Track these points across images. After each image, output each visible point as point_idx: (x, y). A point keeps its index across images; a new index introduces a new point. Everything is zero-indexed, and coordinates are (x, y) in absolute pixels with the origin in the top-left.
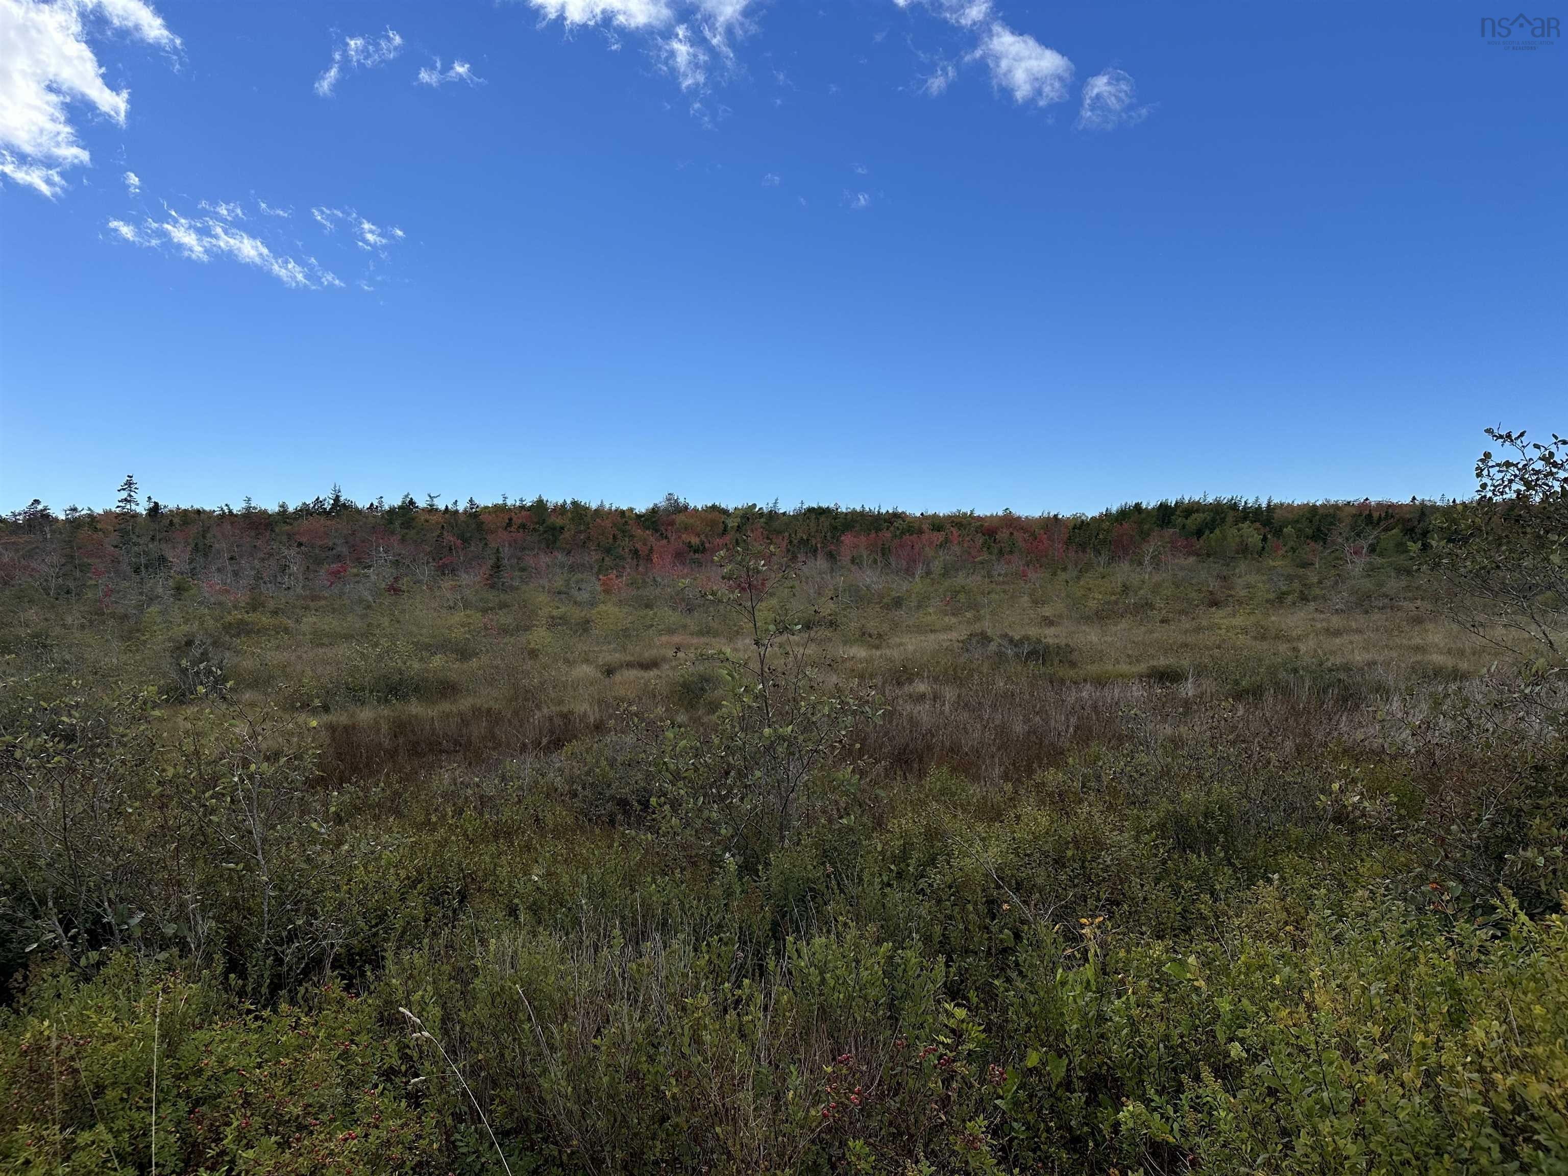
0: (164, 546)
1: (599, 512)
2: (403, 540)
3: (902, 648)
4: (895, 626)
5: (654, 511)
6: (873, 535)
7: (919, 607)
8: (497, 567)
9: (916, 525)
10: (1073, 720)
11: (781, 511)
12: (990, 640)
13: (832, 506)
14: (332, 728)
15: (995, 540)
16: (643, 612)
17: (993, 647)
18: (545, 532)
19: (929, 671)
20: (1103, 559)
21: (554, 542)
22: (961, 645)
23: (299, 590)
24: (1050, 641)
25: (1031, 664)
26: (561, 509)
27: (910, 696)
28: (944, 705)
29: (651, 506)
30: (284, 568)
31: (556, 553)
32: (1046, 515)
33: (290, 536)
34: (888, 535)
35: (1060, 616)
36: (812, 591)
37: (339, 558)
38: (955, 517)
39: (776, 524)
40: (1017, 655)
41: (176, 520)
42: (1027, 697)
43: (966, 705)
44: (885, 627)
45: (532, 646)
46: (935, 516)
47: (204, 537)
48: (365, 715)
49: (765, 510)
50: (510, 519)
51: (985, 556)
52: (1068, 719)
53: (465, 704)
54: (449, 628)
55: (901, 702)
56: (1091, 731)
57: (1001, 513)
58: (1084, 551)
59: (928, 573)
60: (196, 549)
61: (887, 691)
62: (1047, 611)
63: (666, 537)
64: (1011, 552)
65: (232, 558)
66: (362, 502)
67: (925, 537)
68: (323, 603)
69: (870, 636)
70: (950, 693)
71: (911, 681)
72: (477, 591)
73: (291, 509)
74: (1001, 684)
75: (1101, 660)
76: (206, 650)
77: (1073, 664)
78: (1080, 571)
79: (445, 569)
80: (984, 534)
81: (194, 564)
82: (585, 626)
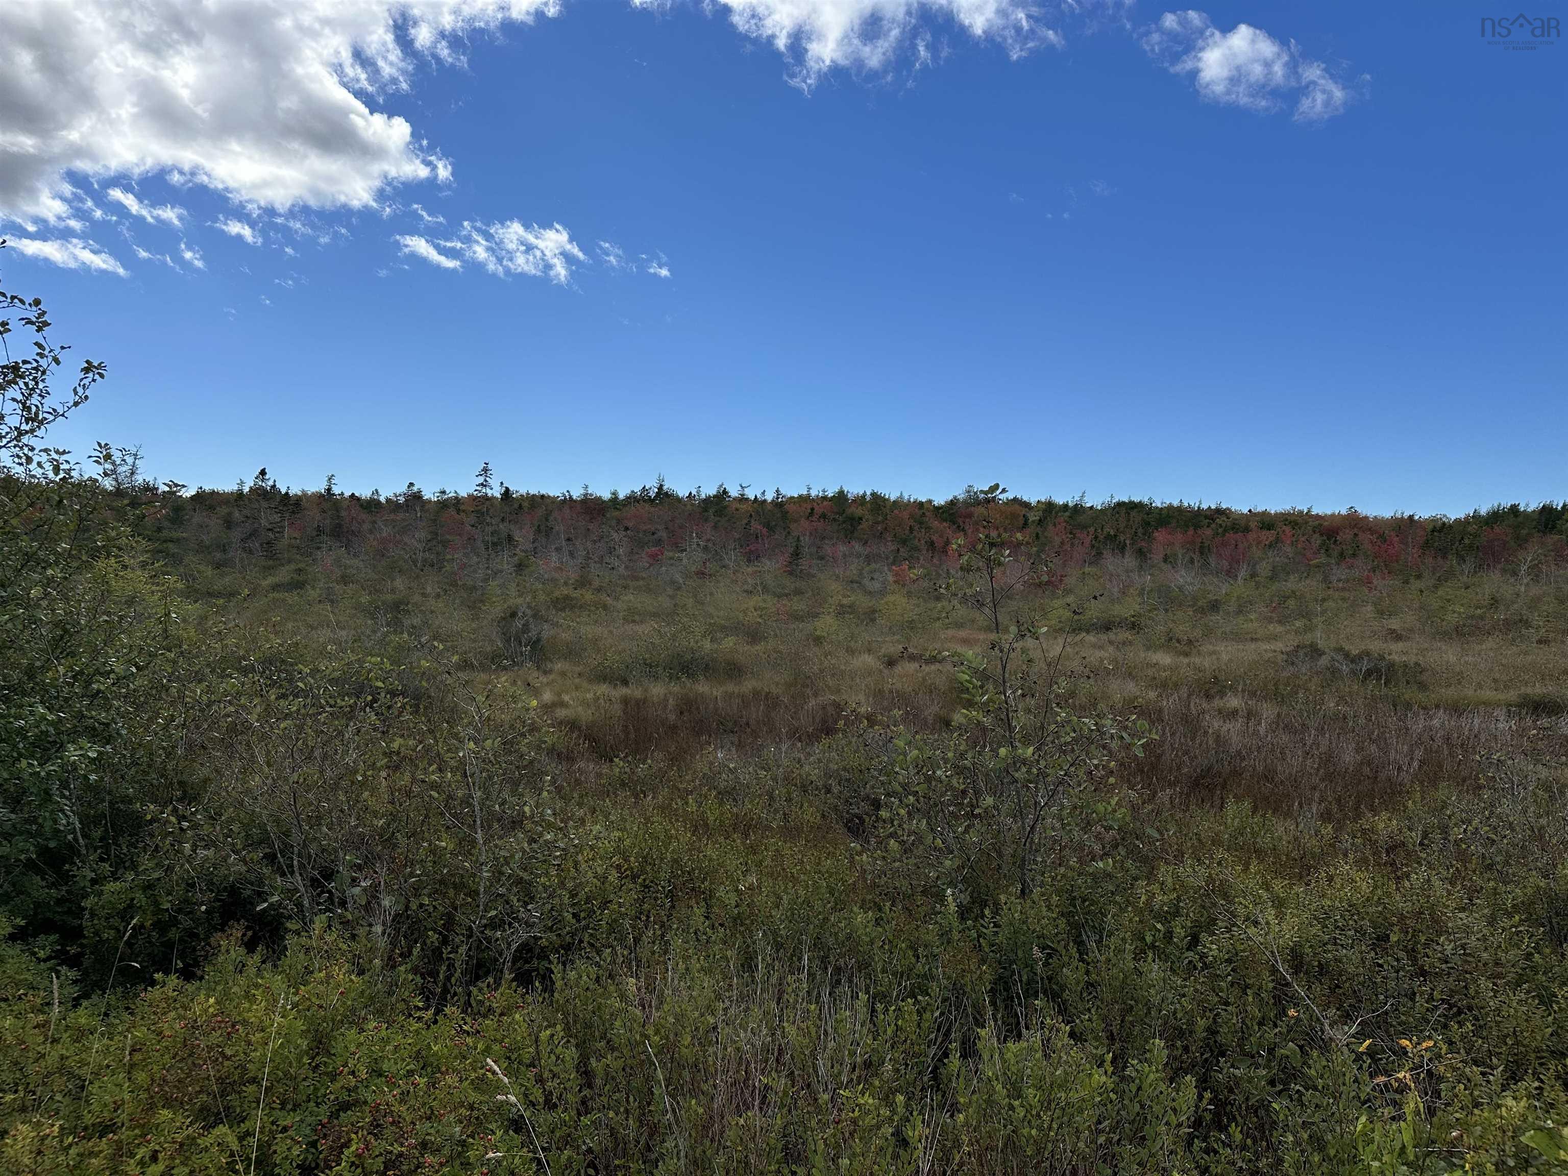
0: (512, 527)
1: (897, 504)
2: (715, 527)
3: (1214, 657)
4: (1209, 632)
5: (953, 503)
6: (1191, 532)
7: (1240, 612)
8: (796, 554)
9: (1243, 523)
10: (1419, 754)
11: (1088, 505)
12: (1321, 653)
13: (1146, 500)
14: (625, 701)
15: (1336, 541)
16: (931, 605)
17: (1324, 661)
18: (844, 522)
19: (1245, 685)
20: (1468, 567)
21: (852, 532)
22: (1285, 657)
23: (622, 569)
24: (1395, 657)
25: (1372, 683)
26: (860, 500)
27: (1220, 712)
28: (1260, 724)
29: (951, 498)
30: (611, 551)
31: (853, 543)
32: (1399, 515)
33: (619, 521)
34: (1209, 532)
35: (1411, 630)
36: (1116, 589)
37: (659, 542)
38: (1289, 514)
39: (1081, 519)
40: (1353, 672)
41: (526, 504)
42: (1362, 721)
43: (1286, 726)
44: (1198, 633)
45: (818, 633)
46: (1265, 514)
47: (547, 520)
48: (657, 690)
49: (1071, 504)
50: (812, 509)
51: (1322, 559)
52: (1412, 752)
53: (748, 685)
54: (745, 612)
55: (1208, 718)
56: (1441, 767)
57: (1344, 512)
58: (1444, 557)
59: (1253, 576)
60: (539, 530)
61: (1192, 705)
62: (1395, 624)
63: (963, 530)
64: (1354, 555)
65: (569, 540)
66: (682, 492)
67: (1251, 536)
68: (641, 583)
69: (1178, 641)
70: (1268, 711)
71: (1222, 694)
72: (776, 576)
73: (621, 496)
74: (1332, 705)
75: (1460, 683)
76: (527, 621)
77: (1423, 687)
78: (1439, 579)
79: (752, 557)
80: (1322, 535)
81: (536, 544)
82: (871, 616)
